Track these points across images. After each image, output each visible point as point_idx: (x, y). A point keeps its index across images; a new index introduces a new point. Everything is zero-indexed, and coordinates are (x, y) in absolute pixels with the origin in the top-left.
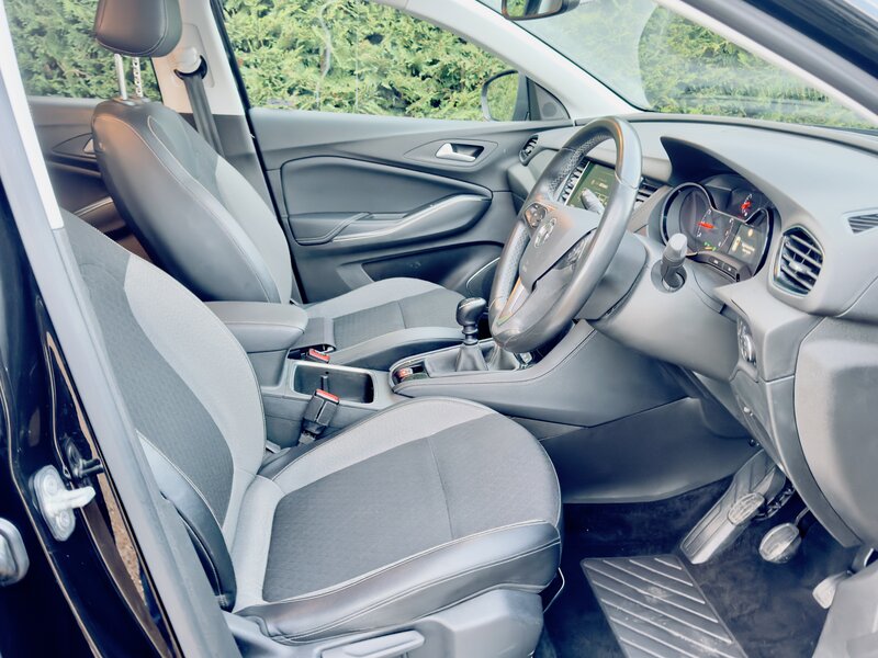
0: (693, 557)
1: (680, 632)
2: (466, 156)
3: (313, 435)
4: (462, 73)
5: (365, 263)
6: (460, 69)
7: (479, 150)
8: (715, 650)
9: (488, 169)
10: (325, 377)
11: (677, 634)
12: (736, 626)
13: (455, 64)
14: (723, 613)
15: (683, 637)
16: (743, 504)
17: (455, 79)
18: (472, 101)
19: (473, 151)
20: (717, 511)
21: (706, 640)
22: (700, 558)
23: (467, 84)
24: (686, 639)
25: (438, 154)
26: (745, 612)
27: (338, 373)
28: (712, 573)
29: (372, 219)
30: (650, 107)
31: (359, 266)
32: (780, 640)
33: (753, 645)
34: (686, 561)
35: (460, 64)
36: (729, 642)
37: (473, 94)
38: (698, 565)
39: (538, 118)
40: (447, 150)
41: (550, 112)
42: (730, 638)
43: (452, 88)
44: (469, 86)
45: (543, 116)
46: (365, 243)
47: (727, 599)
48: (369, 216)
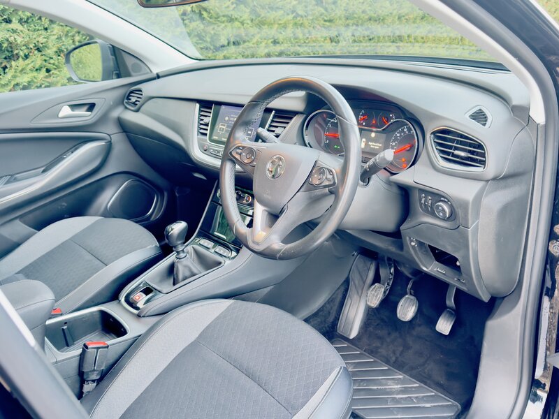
0: (349, 335)
1: (375, 385)
2: (82, 112)
3: (94, 381)
4: (13, 46)
5: (20, 217)
6: (11, 43)
7: (91, 107)
8: (399, 386)
9: (103, 119)
10: (65, 327)
11: (375, 388)
12: (399, 366)
13: (8, 40)
14: (387, 362)
15: (379, 387)
16: (373, 292)
17: (8, 51)
18: (30, 66)
19: (86, 108)
20: (349, 302)
21: (390, 382)
22: (353, 334)
23: (22, 54)
24: (381, 387)
25: (60, 115)
26: (398, 355)
27: (75, 319)
28: (365, 340)
29: (16, 180)
30: (201, 57)
31: (18, 222)
32: (426, 362)
33: (414, 372)
34: (346, 339)
35: (11, 39)
36: (401, 377)
37: (27, 61)
38: (353, 339)
39: (129, 75)
40: (66, 111)
41: (138, 69)
42: (400, 375)
43: (5, 58)
44: (23, 56)
45: (132, 73)
46: (19, 201)
47: (383, 351)
48: (12, 178)
